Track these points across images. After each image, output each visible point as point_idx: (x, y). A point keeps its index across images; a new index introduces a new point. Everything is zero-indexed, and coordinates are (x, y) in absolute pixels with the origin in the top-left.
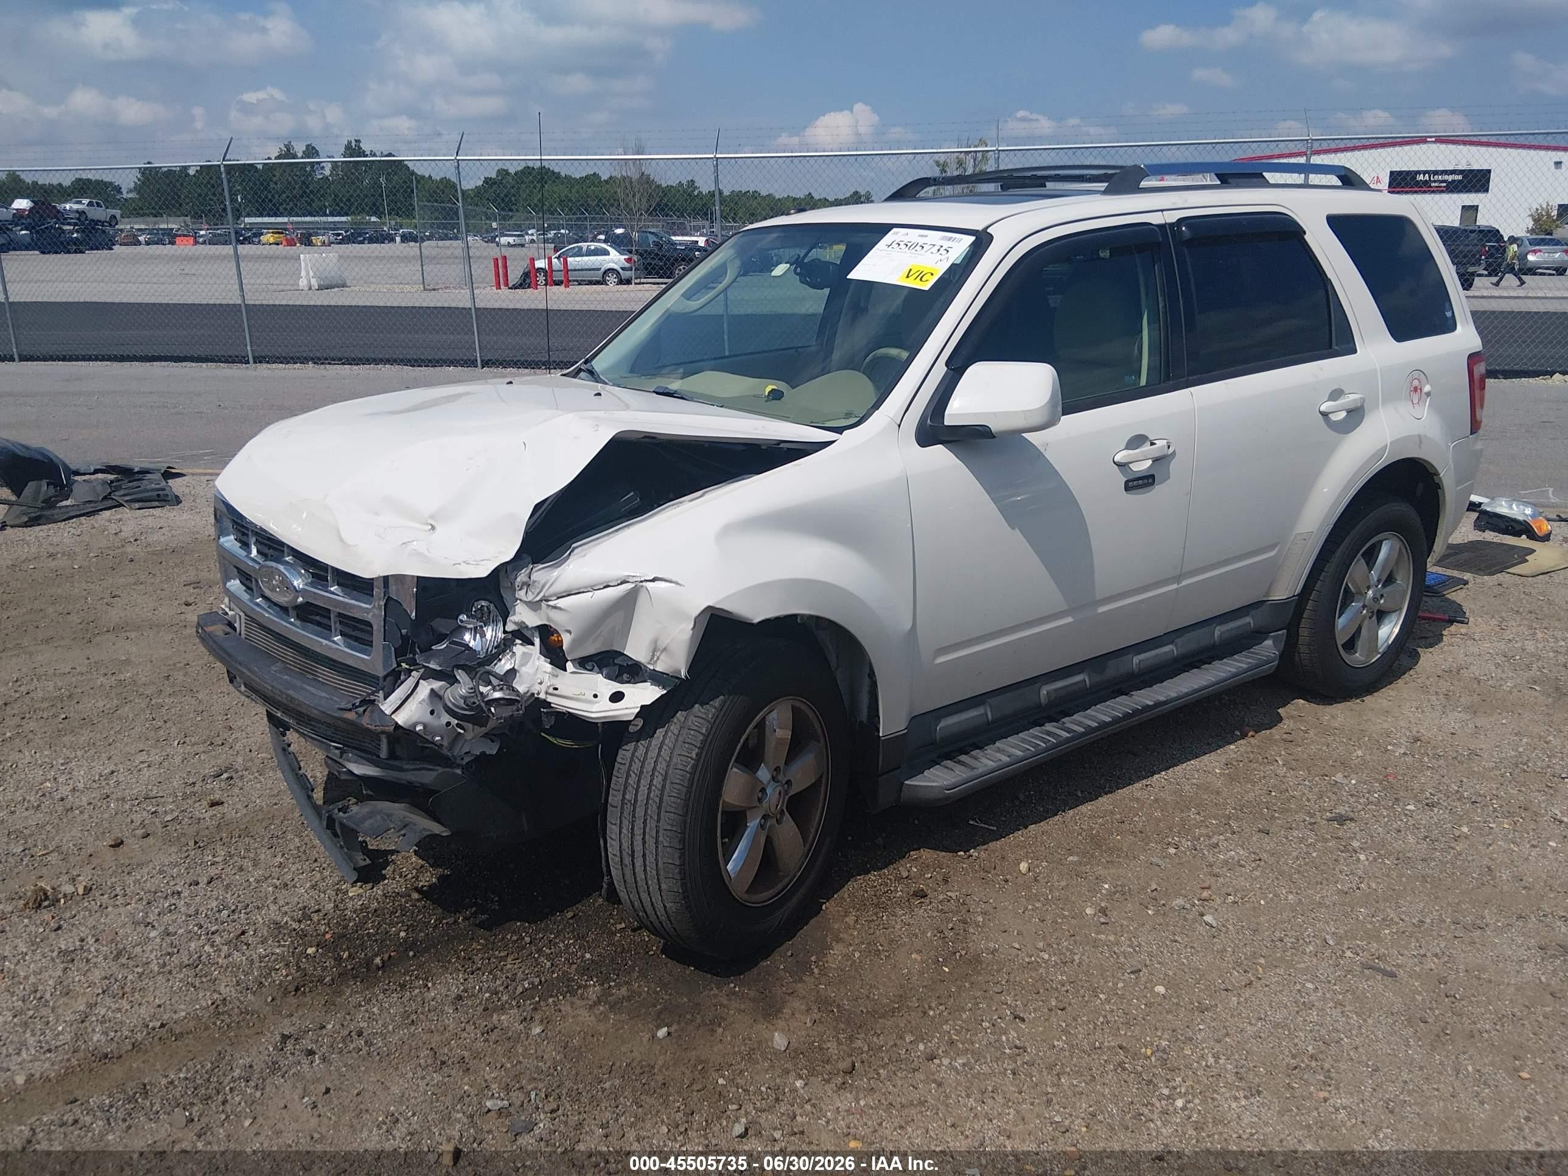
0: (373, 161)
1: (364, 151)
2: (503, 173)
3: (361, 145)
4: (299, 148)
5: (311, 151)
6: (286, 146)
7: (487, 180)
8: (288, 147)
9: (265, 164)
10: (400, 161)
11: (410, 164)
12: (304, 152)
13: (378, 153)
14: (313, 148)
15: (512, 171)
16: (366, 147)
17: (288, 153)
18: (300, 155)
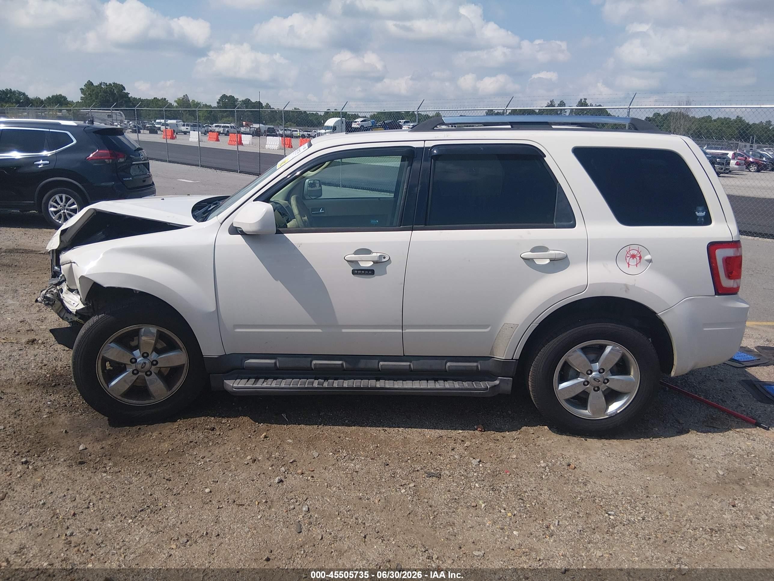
0: (591, 109)
1: (587, 104)
2: (657, 115)
3: (587, 101)
4: (557, 103)
5: (562, 104)
6: (551, 101)
7: (647, 118)
8: (552, 101)
9: (539, 109)
10: (604, 109)
11: (609, 111)
12: (559, 104)
13: (594, 105)
14: (564, 102)
15: (662, 114)
16: (588, 102)
17: (552, 105)
18: (557, 105)
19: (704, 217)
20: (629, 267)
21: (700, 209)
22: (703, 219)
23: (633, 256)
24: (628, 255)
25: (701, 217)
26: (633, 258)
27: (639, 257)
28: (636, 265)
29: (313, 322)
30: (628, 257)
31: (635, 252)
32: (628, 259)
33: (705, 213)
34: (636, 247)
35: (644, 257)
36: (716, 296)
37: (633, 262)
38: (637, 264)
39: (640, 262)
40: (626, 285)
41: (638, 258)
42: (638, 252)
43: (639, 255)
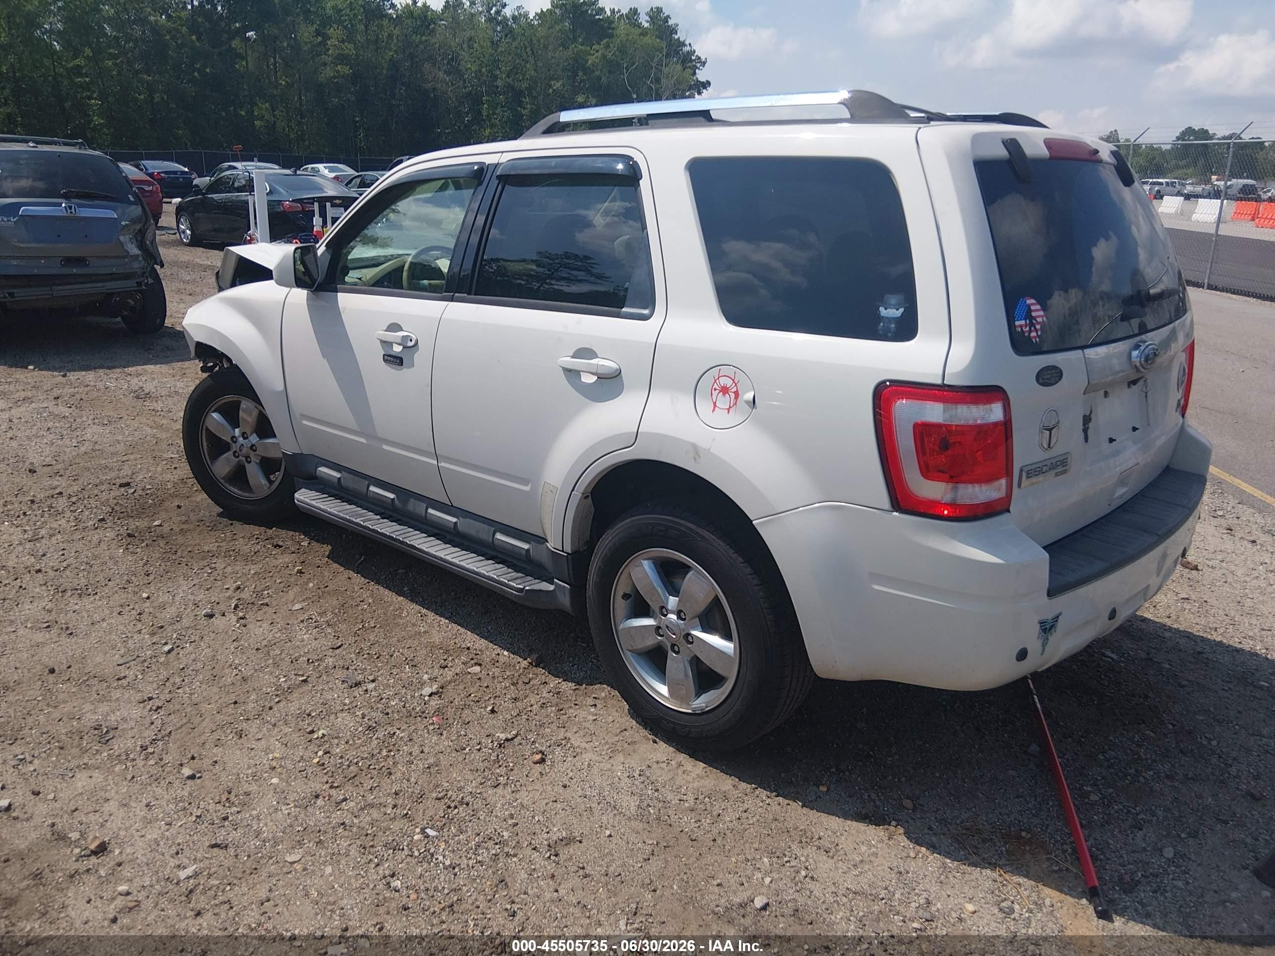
19: (898, 321)
20: (714, 410)
21: (893, 299)
22: (893, 326)
23: (725, 390)
24: (715, 386)
25: (890, 320)
26: (724, 394)
27: (734, 392)
28: (729, 410)
29: (356, 428)
30: (715, 389)
31: (728, 382)
32: (715, 393)
33: (902, 310)
34: (729, 371)
35: (743, 395)
36: (895, 513)
37: (723, 401)
38: (730, 407)
39: (736, 404)
40: (694, 446)
41: (733, 395)
42: (734, 382)
43: (735, 389)
